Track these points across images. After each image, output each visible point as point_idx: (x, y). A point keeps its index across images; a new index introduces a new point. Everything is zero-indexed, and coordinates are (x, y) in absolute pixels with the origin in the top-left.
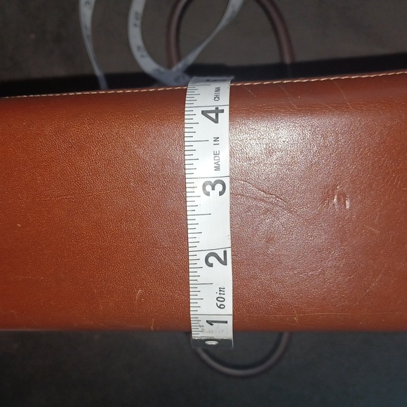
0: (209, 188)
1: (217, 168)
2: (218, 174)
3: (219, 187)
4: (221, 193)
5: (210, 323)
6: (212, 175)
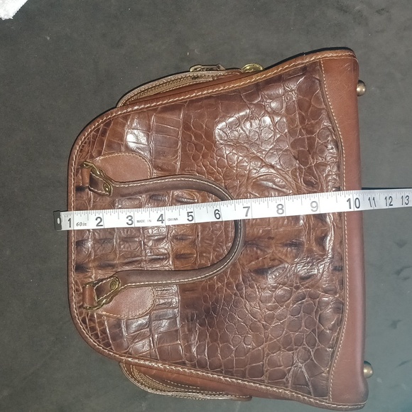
0: (130, 218)
1: (138, 221)
2: (136, 222)
3: (130, 222)
4: (127, 223)
5: (70, 220)
6: (135, 220)
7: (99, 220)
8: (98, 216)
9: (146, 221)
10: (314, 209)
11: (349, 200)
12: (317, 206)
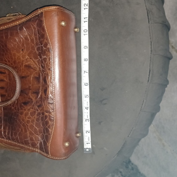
0: (86, 120)
3: (88, 120)
5: (87, 143)
6: (87, 118)
7: (87, 132)
8: (85, 132)
9: (87, 114)
10: (87, 47)
11: (84, 35)
12: (86, 46)
